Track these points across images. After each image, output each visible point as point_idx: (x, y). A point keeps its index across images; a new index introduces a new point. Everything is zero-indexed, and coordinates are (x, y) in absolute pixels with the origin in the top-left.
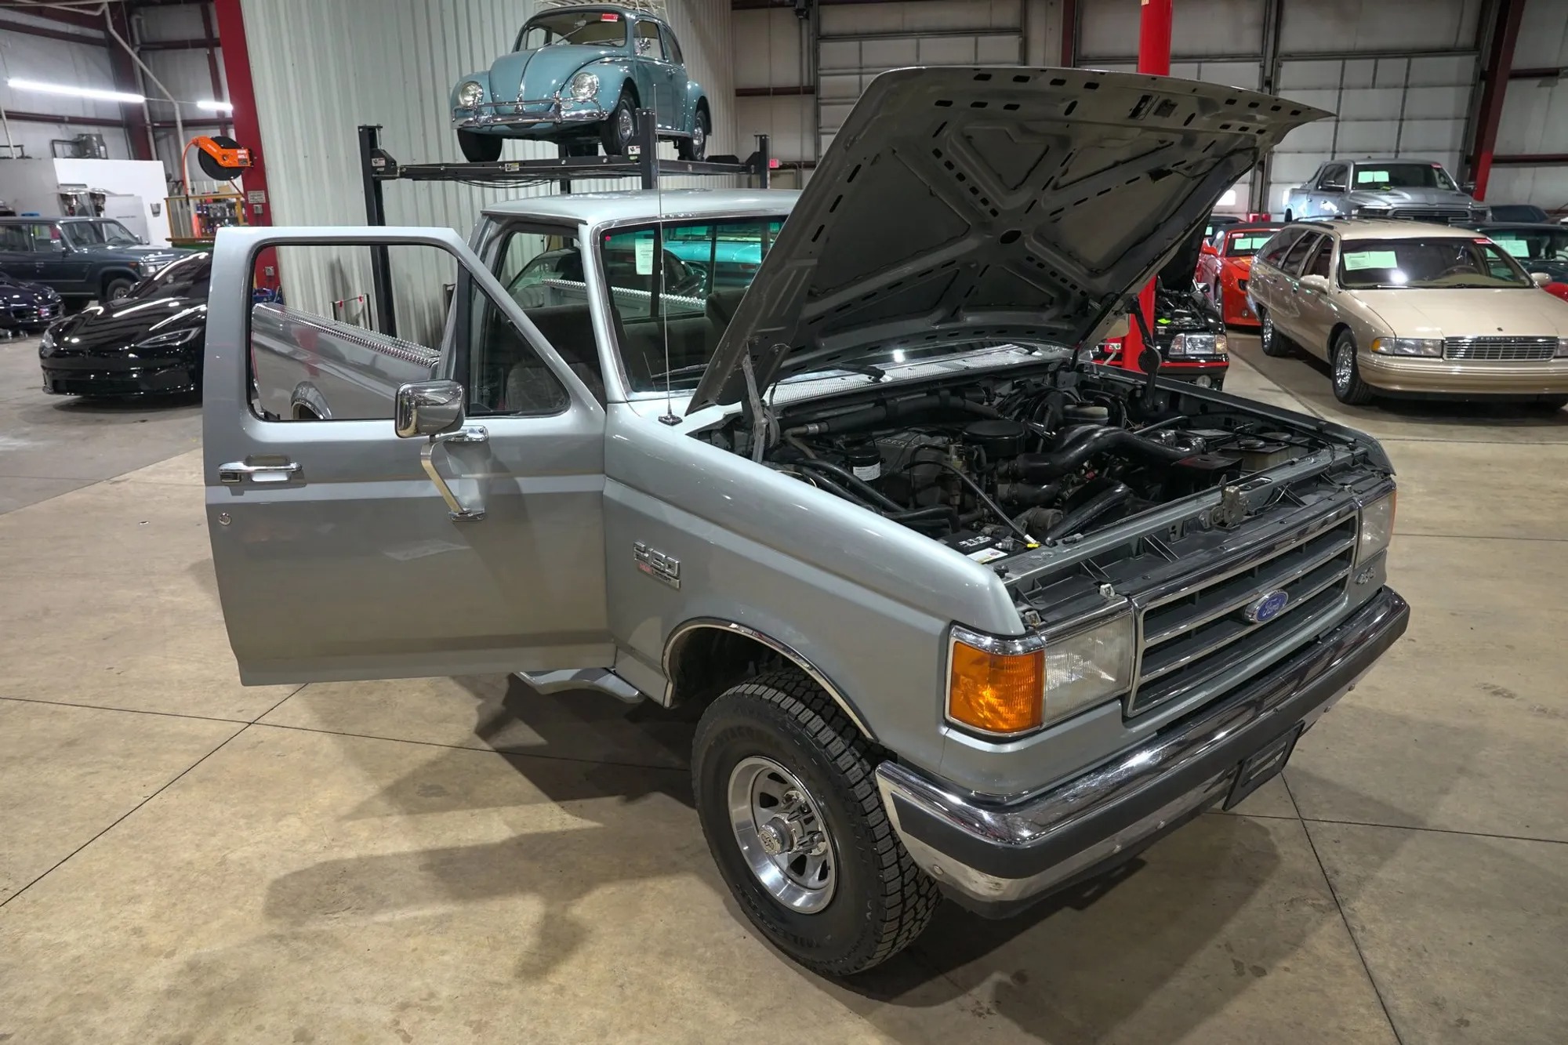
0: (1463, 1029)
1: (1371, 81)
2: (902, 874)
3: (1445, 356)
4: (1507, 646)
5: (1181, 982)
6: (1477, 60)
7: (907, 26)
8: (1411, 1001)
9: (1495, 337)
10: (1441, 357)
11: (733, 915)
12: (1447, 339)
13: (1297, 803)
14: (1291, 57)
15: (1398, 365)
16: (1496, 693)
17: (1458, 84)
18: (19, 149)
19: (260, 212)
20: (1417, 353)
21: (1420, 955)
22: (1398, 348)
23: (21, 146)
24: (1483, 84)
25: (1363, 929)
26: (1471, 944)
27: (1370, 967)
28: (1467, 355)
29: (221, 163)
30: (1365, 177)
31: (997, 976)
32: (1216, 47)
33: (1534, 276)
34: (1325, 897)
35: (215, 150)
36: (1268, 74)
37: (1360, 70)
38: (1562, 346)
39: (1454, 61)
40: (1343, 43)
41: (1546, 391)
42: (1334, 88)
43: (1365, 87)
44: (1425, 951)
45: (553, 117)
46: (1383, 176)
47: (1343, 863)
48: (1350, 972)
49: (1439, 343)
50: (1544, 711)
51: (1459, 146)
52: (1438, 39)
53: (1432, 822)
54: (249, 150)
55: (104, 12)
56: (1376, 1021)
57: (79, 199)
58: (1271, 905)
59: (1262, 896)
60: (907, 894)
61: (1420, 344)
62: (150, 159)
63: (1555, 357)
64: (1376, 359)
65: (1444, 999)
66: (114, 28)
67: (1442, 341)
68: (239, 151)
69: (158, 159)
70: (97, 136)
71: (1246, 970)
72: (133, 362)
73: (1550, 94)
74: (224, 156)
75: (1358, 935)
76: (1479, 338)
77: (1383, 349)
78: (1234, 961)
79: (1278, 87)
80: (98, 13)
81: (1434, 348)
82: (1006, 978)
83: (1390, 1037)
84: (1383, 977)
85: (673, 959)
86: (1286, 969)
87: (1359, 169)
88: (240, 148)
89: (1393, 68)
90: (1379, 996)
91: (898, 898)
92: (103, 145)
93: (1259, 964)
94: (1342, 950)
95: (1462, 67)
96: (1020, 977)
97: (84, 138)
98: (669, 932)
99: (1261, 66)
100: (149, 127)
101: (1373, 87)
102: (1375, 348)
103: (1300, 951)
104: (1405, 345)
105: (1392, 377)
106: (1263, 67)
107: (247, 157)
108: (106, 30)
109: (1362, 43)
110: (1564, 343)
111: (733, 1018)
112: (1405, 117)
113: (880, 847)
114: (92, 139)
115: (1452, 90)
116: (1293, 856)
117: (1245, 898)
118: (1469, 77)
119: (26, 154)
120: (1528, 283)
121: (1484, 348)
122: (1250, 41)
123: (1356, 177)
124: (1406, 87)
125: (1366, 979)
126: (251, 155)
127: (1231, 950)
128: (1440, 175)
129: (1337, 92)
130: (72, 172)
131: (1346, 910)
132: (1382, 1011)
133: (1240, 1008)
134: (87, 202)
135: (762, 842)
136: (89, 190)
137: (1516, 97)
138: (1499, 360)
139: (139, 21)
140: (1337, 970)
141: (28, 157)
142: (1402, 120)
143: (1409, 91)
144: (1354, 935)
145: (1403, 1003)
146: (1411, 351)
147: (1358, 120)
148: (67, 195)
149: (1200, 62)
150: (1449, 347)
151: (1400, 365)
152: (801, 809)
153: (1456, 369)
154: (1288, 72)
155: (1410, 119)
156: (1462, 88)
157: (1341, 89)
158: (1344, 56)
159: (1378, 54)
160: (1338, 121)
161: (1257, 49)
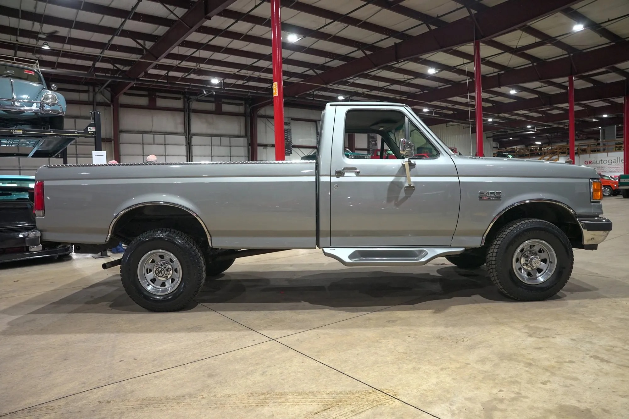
6: (247, 140)
14: (194, 135)
17: (244, 147)
24: (250, 147)
32: (169, 130)
36: (188, 140)
37: (216, 140)
39: (242, 139)
40: (210, 131)
42: (209, 145)
43: (219, 146)
52: (236, 133)
73: (266, 151)
79: (192, 145)
89: (225, 140)
95: (243, 141)
99: (185, 137)
101: (221, 145)
109: (215, 132)
115: (243, 148)
118: (246, 145)
122: (180, 129)
124: (230, 146)
137: (261, 152)
143: (231, 148)
149: (165, 135)
154: (195, 140)
155: (233, 156)
156: (245, 148)
157: (212, 146)
158: (211, 135)
159: (221, 136)
160: (212, 156)
161: (183, 131)
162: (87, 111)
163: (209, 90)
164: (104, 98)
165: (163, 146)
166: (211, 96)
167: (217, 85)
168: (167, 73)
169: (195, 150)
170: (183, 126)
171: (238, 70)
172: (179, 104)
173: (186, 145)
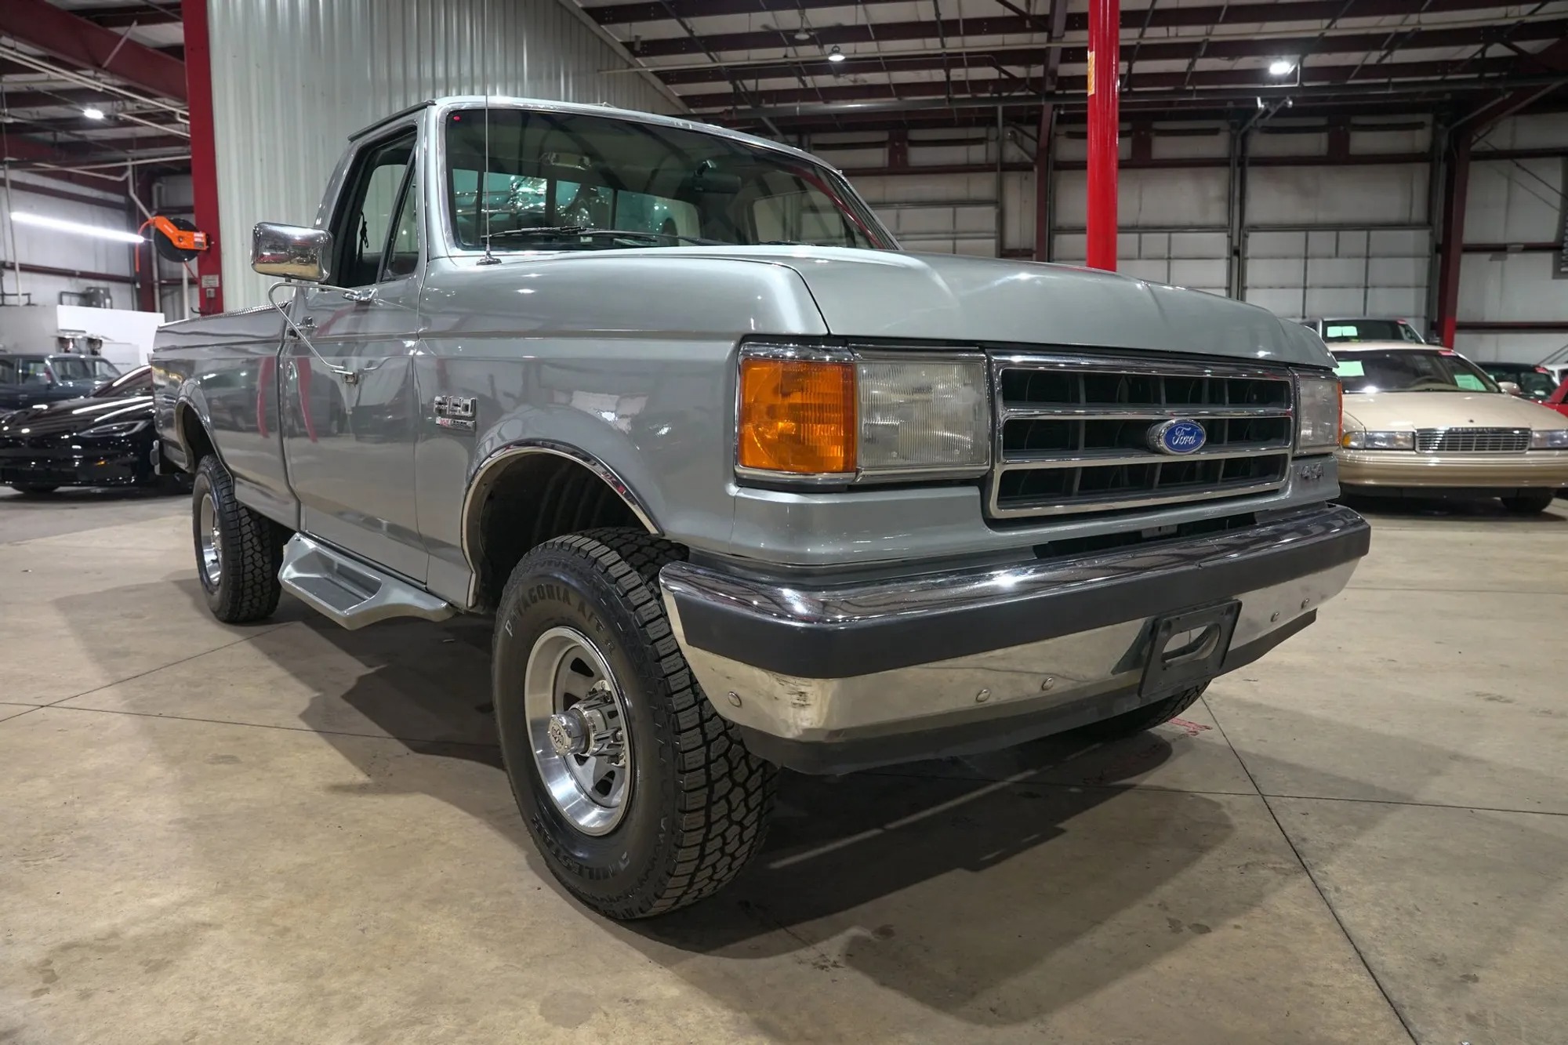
0: (1470, 984)
1: (1334, 251)
2: (707, 743)
3: (1417, 449)
4: (1502, 666)
5: (1100, 938)
6: (1431, 235)
7: (888, 197)
8: (1399, 956)
9: (1467, 428)
10: (1414, 449)
11: (533, 867)
12: (1418, 430)
13: (1257, 783)
14: (1256, 228)
15: (1369, 458)
16: (1491, 699)
17: (1416, 256)
18: (26, 297)
19: (213, 295)
20: (1388, 447)
21: (1410, 914)
22: (1369, 442)
23: (28, 295)
24: (1439, 257)
25: (1337, 890)
26: (1476, 904)
27: (1346, 924)
28: (1441, 447)
29: (176, 243)
30: (1333, 332)
31: (854, 931)
32: (1185, 219)
33: (1501, 384)
34: (1289, 861)
35: (171, 231)
36: (1236, 243)
37: (1322, 241)
38: (1536, 438)
39: (1410, 234)
40: (1305, 216)
41: (1526, 484)
42: (1298, 257)
43: (1330, 257)
44: (1418, 910)
45: (509, 208)
46: (1351, 331)
47: (1313, 833)
48: (1319, 930)
49: (1409, 436)
50: (1549, 712)
51: (1423, 312)
52: (1395, 214)
53: (1421, 798)
54: (207, 235)
55: (127, 179)
56: (1355, 977)
57: (77, 344)
58: (1220, 868)
59: (1208, 861)
60: (715, 775)
61: (1391, 438)
62: (153, 310)
63: (1530, 449)
64: (1349, 454)
65: (1443, 955)
66: (135, 192)
67: (1414, 433)
68: (196, 235)
69: (161, 312)
70: (103, 289)
71: (1185, 928)
72: (77, 452)
73: (1502, 268)
74: (179, 237)
75: (1332, 896)
76: (1451, 429)
77: (1354, 444)
78: (1169, 919)
79: (1246, 256)
80: (121, 179)
81: (1405, 441)
82: (866, 933)
83: (1374, 993)
84: (1363, 934)
85: (441, 906)
86: (1237, 927)
87: (1326, 325)
88: (197, 231)
89: (1354, 240)
90: (1359, 953)
91: (700, 778)
92: (110, 298)
93: (1203, 922)
94: (1310, 909)
95: (1417, 240)
96: (885, 932)
97: (92, 291)
98: (447, 881)
99: (1228, 236)
100: (157, 284)
101: (1337, 255)
102: (1346, 443)
103: (1257, 912)
104: (1375, 439)
105: (1365, 471)
106: (1230, 237)
107: (204, 241)
108: (126, 194)
109: (1323, 217)
110: (1537, 435)
111: (494, 962)
112: (1369, 285)
113: (677, 702)
114: (98, 292)
115: (1411, 261)
116: (1249, 824)
117: (1187, 863)
118: (1426, 249)
119: (32, 302)
120: (1496, 390)
121: (1457, 440)
122: (1217, 214)
123: (1325, 332)
124: (1368, 257)
125: (1341, 936)
126: (208, 239)
127: (1166, 909)
128: (1406, 331)
129: (1303, 261)
130: (75, 319)
131: (1315, 873)
132: (1362, 966)
133: (1173, 965)
134: (84, 347)
135: (552, 738)
136: (88, 334)
137: (1472, 271)
138: (1473, 452)
139: (159, 189)
140: (1305, 927)
141: (33, 305)
142: (1366, 287)
143: (1372, 261)
144: (1326, 895)
145: (1390, 960)
146: (1384, 445)
147: (1325, 287)
148: (64, 339)
149: (1170, 232)
150: (1423, 439)
151: (1372, 458)
152: (605, 699)
153: (1434, 461)
154: (1256, 242)
155: (1374, 287)
156: (1420, 260)
157: (1306, 258)
158: (1307, 228)
159: (1338, 227)
160: (1305, 288)
161: (1224, 220)
162: (982, 186)
163: (1272, 97)
164: (1022, 153)
165: (1164, 263)
166: (1284, 112)
167: (1292, 78)
168: (1191, 65)
169: (1256, 271)
170: (1224, 205)
171: (1326, 22)
172: (1216, 146)
173: (1230, 259)
